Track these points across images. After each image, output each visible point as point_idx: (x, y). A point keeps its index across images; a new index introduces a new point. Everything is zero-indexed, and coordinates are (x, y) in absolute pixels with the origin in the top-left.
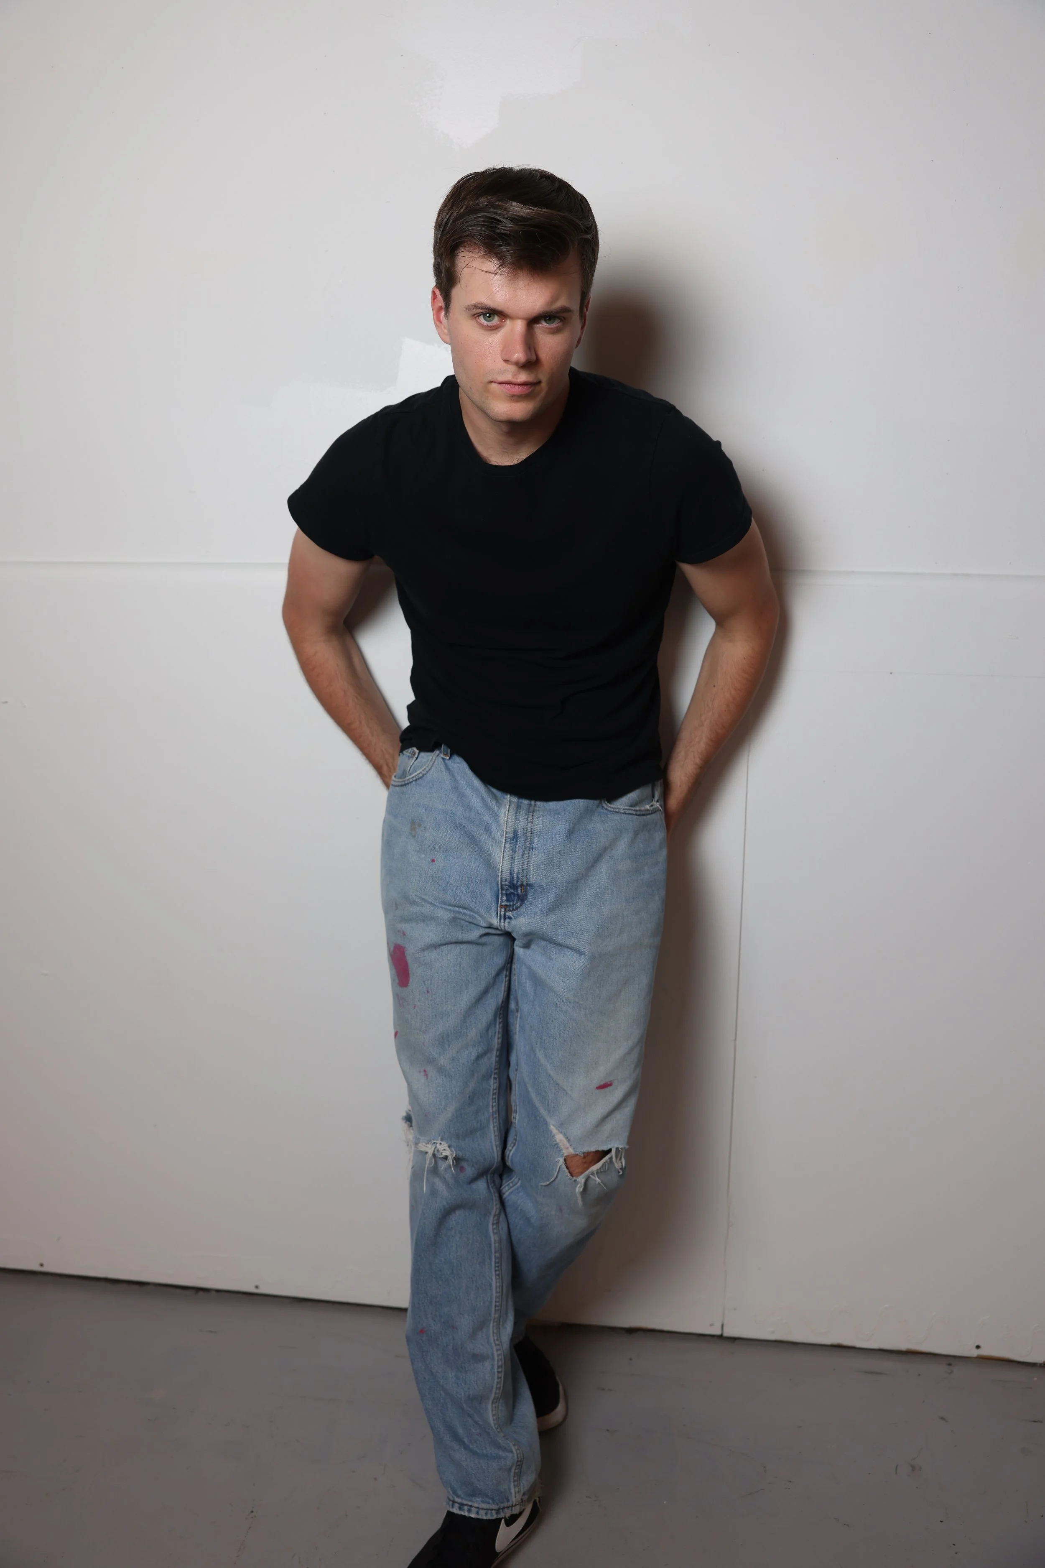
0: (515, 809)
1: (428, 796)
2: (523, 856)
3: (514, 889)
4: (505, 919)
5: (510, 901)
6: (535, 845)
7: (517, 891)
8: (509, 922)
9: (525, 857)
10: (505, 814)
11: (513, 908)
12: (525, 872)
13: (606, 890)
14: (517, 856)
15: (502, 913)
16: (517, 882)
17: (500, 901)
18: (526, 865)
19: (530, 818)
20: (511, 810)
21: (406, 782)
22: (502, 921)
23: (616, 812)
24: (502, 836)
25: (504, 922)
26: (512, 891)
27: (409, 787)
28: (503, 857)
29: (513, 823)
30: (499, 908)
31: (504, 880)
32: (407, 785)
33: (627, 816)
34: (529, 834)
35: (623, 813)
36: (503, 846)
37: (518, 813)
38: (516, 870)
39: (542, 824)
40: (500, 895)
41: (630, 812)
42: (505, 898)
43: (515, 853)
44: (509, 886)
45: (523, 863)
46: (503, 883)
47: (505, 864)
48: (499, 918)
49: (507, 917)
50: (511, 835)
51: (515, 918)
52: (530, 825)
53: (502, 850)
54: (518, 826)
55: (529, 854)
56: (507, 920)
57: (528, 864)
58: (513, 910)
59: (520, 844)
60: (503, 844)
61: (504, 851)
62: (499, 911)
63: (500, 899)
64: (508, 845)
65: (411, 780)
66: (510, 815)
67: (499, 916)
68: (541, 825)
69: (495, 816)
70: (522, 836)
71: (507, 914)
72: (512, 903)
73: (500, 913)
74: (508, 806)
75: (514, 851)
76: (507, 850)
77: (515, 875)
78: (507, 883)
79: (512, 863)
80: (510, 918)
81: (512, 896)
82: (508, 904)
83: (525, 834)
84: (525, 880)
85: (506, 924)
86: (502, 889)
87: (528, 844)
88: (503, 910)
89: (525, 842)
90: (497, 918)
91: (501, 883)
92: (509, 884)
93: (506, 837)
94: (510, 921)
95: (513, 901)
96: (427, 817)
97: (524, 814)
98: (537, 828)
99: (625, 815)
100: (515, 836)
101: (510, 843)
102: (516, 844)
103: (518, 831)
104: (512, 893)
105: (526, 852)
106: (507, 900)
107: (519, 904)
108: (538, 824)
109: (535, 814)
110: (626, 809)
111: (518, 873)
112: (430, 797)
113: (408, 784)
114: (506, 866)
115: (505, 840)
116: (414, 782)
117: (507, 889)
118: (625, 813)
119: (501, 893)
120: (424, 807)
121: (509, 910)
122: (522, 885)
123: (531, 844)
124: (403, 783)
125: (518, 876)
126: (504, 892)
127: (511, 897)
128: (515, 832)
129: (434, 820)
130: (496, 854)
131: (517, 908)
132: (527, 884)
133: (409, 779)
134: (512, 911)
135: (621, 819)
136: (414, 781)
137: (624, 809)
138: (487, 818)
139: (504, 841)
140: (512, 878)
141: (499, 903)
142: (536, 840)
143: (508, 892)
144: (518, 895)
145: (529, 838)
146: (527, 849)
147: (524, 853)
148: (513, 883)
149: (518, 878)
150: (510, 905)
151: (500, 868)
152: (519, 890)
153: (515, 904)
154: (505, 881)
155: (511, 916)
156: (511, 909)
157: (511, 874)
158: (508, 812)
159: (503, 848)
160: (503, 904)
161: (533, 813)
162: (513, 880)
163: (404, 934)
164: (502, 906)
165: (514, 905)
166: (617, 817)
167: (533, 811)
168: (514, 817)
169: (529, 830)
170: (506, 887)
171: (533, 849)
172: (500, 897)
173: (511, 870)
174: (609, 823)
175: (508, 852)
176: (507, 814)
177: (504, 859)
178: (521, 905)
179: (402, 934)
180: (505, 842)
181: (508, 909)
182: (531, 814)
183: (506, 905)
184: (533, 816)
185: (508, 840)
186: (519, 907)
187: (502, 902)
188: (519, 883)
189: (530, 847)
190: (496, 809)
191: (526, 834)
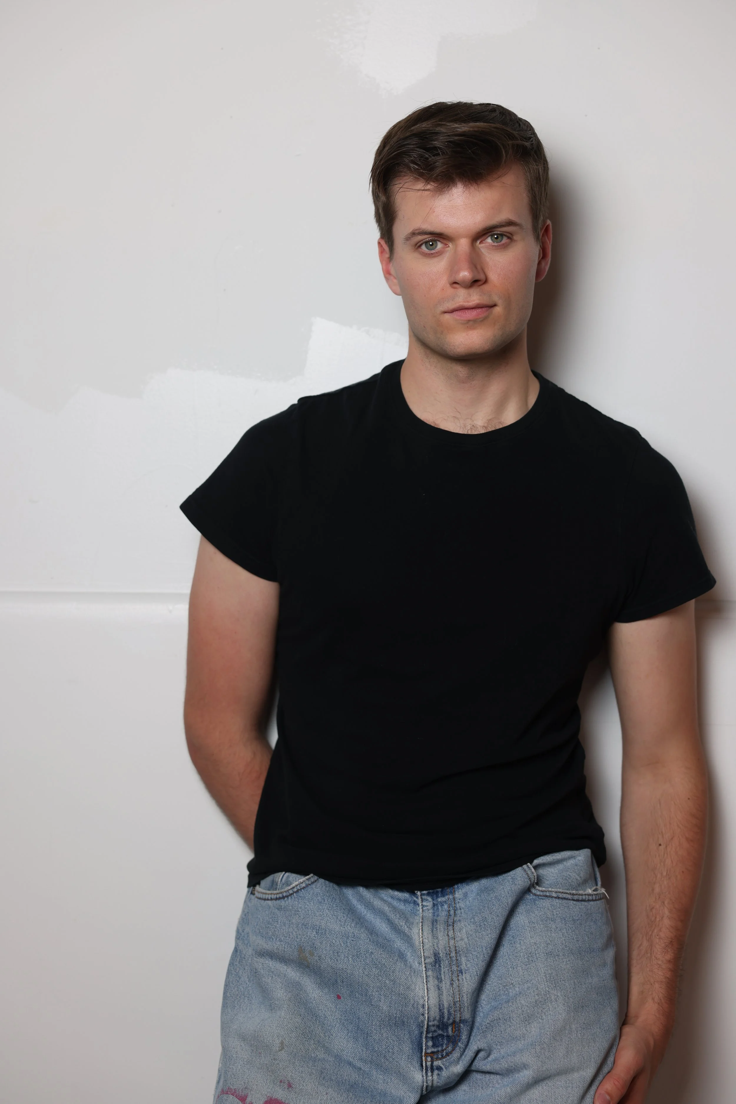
0: (430, 924)
1: (318, 914)
2: (452, 984)
3: (442, 1030)
4: (432, 1072)
5: (438, 1046)
6: (463, 967)
7: (447, 1032)
8: (438, 1075)
9: (455, 986)
10: (419, 933)
11: (442, 1056)
12: (458, 1005)
13: (548, 996)
14: (445, 985)
15: (429, 1064)
16: (449, 1019)
17: (424, 1048)
18: (458, 996)
19: (451, 933)
20: (426, 928)
21: (285, 894)
22: (429, 1074)
23: (546, 896)
24: (420, 963)
25: (432, 1075)
26: (440, 1032)
27: (290, 900)
28: (427, 989)
29: (431, 944)
30: (424, 1058)
31: (432, 1019)
32: (286, 899)
33: (560, 901)
34: (453, 954)
35: (556, 898)
36: (424, 975)
37: (435, 929)
38: (446, 1005)
39: (468, 938)
40: (424, 1040)
41: (565, 896)
42: (430, 1043)
43: (441, 981)
44: (438, 1026)
45: (453, 994)
46: (430, 1024)
47: (431, 999)
48: (424, 1071)
49: (434, 1067)
50: (431, 960)
51: (446, 1068)
52: (452, 942)
53: (425, 981)
54: (438, 946)
55: (458, 980)
56: (436, 1072)
57: (459, 995)
58: (443, 1057)
59: (444, 969)
60: (424, 972)
61: (426, 982)
62: (424, 1061)
63: (424, 1046)
64: (430, 973)
65: (291, 892)
66: (425, 933)
67: (424, 1068)
68: (466, 940)
69: (408, 939)
70: (444, 959)
71: (436, 1063)
72: (440, 1049)
73: (426, 1064)
74: (421, 924)
75: (439, 979)
76: (431, 979)
77: (446, 1011)
78: (436, 1023)
79: (440, 995)
80: (439, 1068)
81: (440, 1039)
82: (436, 1050)
83: (448, 954)
84: (458, 1015)
85: (435, 1077)
86: (428, 1032)
87: (454, 968)
88: (429, 1059)
89: (450, 965)
90: (422, 1071)
91: (428, 1024)
92: (438, 1024)
93: (425, 963)
94: (440, 1073)
95: (442, 1045)
96: (321, 943)
97: (442, 929)
98: (461, 944)
99: (557, 900)
100: (437, 960)
101: (432, 971)
102: (440, 970)
103: (439, 954)
104: (440, 1035)
105: (455, 979)
106: (434, 1046)
107: (450, 1048)
108: (462, 939)
109: (456, 927)
110: (560, 892)
111: (449, 1007)
112: (320, 915)
113: (287, 897)
114: (433, 1001)
115: (425, 967)
116: (295, 894)
117: (435, 1031)
118: (558, 898)
119: (426, 1037)
120: (313, 929)
121: (438, 1059)
122: (454, 1022)
123: (458, 967)
124: (281, 895)
125: (449, 1011)
126: (430, 1035)
127: (438, 1040)
128: (436, 955)
129: (330, 946)
130: (417, 986)
131: (448, 1055)
132: (460, 1020)
133: (288, 891)
134: (440, 1059)
135: (552, 905)
136: (294, 892)
137: (556, 892)
138: (399, 944)
139: (424, 969)
140: (442, 1016)
141: (424, 1051)
142: (463, 959)
143: (436, 1034)
144: (448, 1036)
145: (454, 959)
146: (455, 974)
147: (452, 980)
148: (443, 1021)
149: (449, 1013)
150: (438, 1051)
151: (426, 1004)
152: (450, 1029)
153: (445, 1049)
154: (434, 1021)
155: (442, 1066)
156: (440, 1056)
157: (440, 1010)
158: (422, 930)
159: (425, 978)
160: (429, 1051)
161: (453, 926)
162: (443, 1017)
163: (290, 1086)
164: (428, 1053)
165: (443, 1050)
166: (546, 903)
167: (453, 923)
168: (430, 936)
169: (453, 949)
170: (433, 1029)
171: (462, 973)
172: (424, 1043)
173: (439, 1005)
174: (536, 912)
175: (433, 983)
176: (421, 934)
177: (429, 992)
178: (453, 1050)
179: (286, 1086)
180: (426, 970)
181: (435, 1057)
182: (451, 928)
183: (433, 1053)
184: (453, 929)
185: (429, 966)
186: (451, 1053)
187: (428, 1048)
188: (451, 1021)
189: (458, 971)
190: (407, 930)
191: (450, 954)
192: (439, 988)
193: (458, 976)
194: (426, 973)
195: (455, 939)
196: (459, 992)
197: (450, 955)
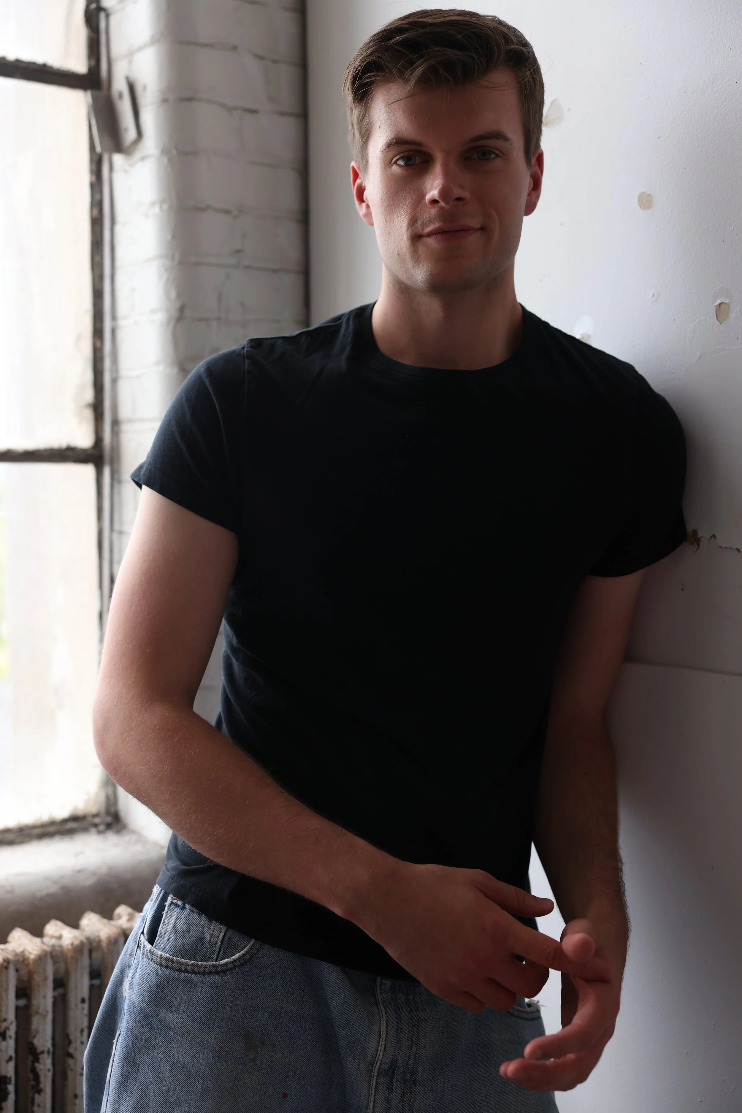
192: (388, 1101)
193: (411, 1087)
194: (377, 1079)
195: (417, 1045)
196: (409, 1107)
197: (408, 1062)
